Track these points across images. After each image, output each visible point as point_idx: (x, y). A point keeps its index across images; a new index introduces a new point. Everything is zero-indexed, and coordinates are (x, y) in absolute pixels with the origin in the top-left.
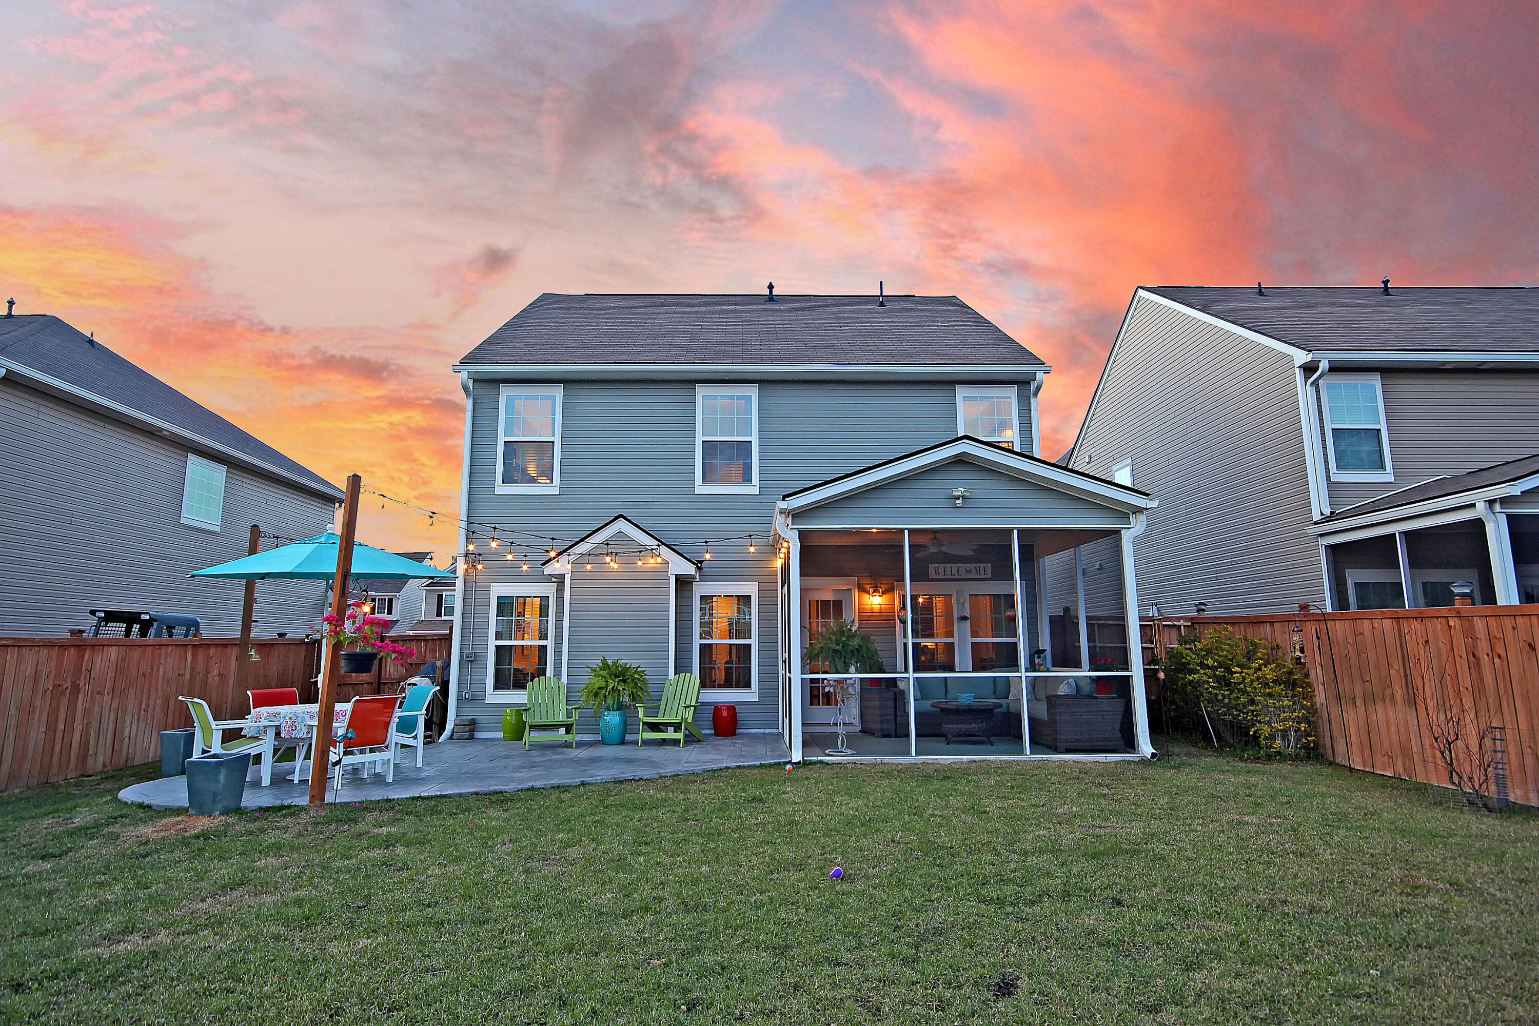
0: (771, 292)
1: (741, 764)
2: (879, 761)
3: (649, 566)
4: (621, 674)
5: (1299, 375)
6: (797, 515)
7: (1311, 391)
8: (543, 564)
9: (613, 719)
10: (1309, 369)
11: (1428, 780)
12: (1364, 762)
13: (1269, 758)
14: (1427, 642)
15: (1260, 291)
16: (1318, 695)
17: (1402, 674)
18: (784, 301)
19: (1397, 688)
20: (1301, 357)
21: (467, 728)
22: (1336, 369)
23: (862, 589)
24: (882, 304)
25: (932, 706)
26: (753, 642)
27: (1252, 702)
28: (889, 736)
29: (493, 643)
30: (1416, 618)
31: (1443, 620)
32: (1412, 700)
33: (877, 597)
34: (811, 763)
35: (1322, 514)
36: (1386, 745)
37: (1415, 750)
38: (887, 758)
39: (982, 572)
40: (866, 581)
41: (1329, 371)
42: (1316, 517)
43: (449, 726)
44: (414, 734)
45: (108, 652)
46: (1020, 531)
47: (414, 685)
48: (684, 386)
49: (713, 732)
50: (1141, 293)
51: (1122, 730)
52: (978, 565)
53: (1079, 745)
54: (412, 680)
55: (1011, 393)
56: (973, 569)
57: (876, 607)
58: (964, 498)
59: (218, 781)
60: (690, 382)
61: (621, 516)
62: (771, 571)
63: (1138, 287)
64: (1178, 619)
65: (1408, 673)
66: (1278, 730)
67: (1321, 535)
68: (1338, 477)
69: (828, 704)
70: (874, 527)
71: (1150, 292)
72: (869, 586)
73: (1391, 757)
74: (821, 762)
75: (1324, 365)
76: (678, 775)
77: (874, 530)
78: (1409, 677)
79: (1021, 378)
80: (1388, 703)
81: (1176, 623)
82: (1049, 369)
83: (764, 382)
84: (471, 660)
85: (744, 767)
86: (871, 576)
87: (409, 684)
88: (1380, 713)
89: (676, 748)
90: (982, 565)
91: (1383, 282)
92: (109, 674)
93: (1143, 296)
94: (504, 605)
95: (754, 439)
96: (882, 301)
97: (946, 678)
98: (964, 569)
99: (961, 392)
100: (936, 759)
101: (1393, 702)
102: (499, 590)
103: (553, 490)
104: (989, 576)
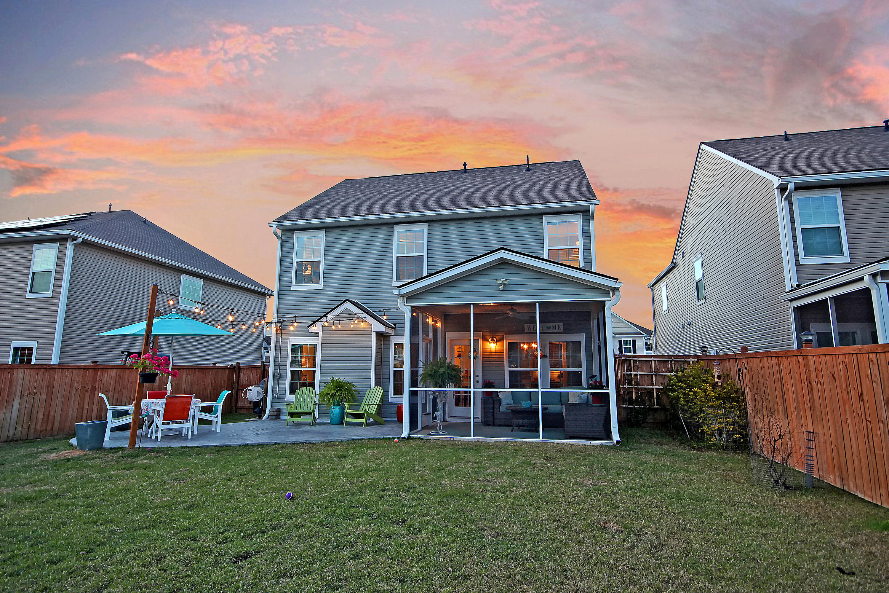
0: (465, 167)
1: (372, 437)
2: (452, 439)
3: (362, 327)
4: (339, 386)
5: (777, 194)
6: (409, 297)
7: (785, 204)
8: (308, 327)
9: (335, 410)
10: (782, 189)
13: (709, 447)
14: (790, 372)
15: (786, 137)
17: (781, 394)
18: (472, 172)
20: (776, 181)
21: (275, 413)
22: (799, 188)
23: (485, 339)
24: (528, 169)
25: (506, 409)
27: (702, 411)
28: (489, 425)
29: (289, 369)
30: (785, 356)
31: (796, 358)
32: (786, 412)
33: (492, 344)
34: (413, 438)
35: (792, 287)
38: (457, 438)
39: (557, 328)
40: (487, 334)
41: (795, 190)
42: (788, 288)
43: (268, 412)
44: (216, 415)
45: (111, 372)
46: (540, 303)
47: (251, 390)
48: (386, 227)
49: (397, 419)
50: (703, 146)
51: (605, 426)
52: (554, 324)
53: (578, 434)
54: (250, 388)
55: (578, 218)
56: (552, 327)
57: (493, 349)
58: (505, 285)
59: (87, 434)
60: (390, 224)
61: (347, 300)
63: (701, 143)
64: (688, 357)
65: (784, 394)
66: (715, 430)
67: (791, 301)
68: (804, 261)
69: (465, 406)
70: (492, 302)
71: (708, 145)
72: (489, 337)
74: (419, 438)
75: (791, 186)
76: (332, 441)
77: (492, 304)
78: (784, 397)
79: (583, 209)
80: (776, 413)
81: (687, 360)
82: (598, 202)
83: (430, 221)
84: (279, 377)
85: (373, 439)
86: (490, 331)
87: (249, 390)
89: (361, 427)
90: (557, 324)
92: (112, 382)
93: (704, 148)
94: (295, 349)
95: (425, 254)
96: (528, 167)
97: (530, 392)
98: (545, 326)
99: (546, 220)
100: (486, 439)
101: (779, 413)
102: (292, 341)
103: (320, 287)
104: (562, 331)
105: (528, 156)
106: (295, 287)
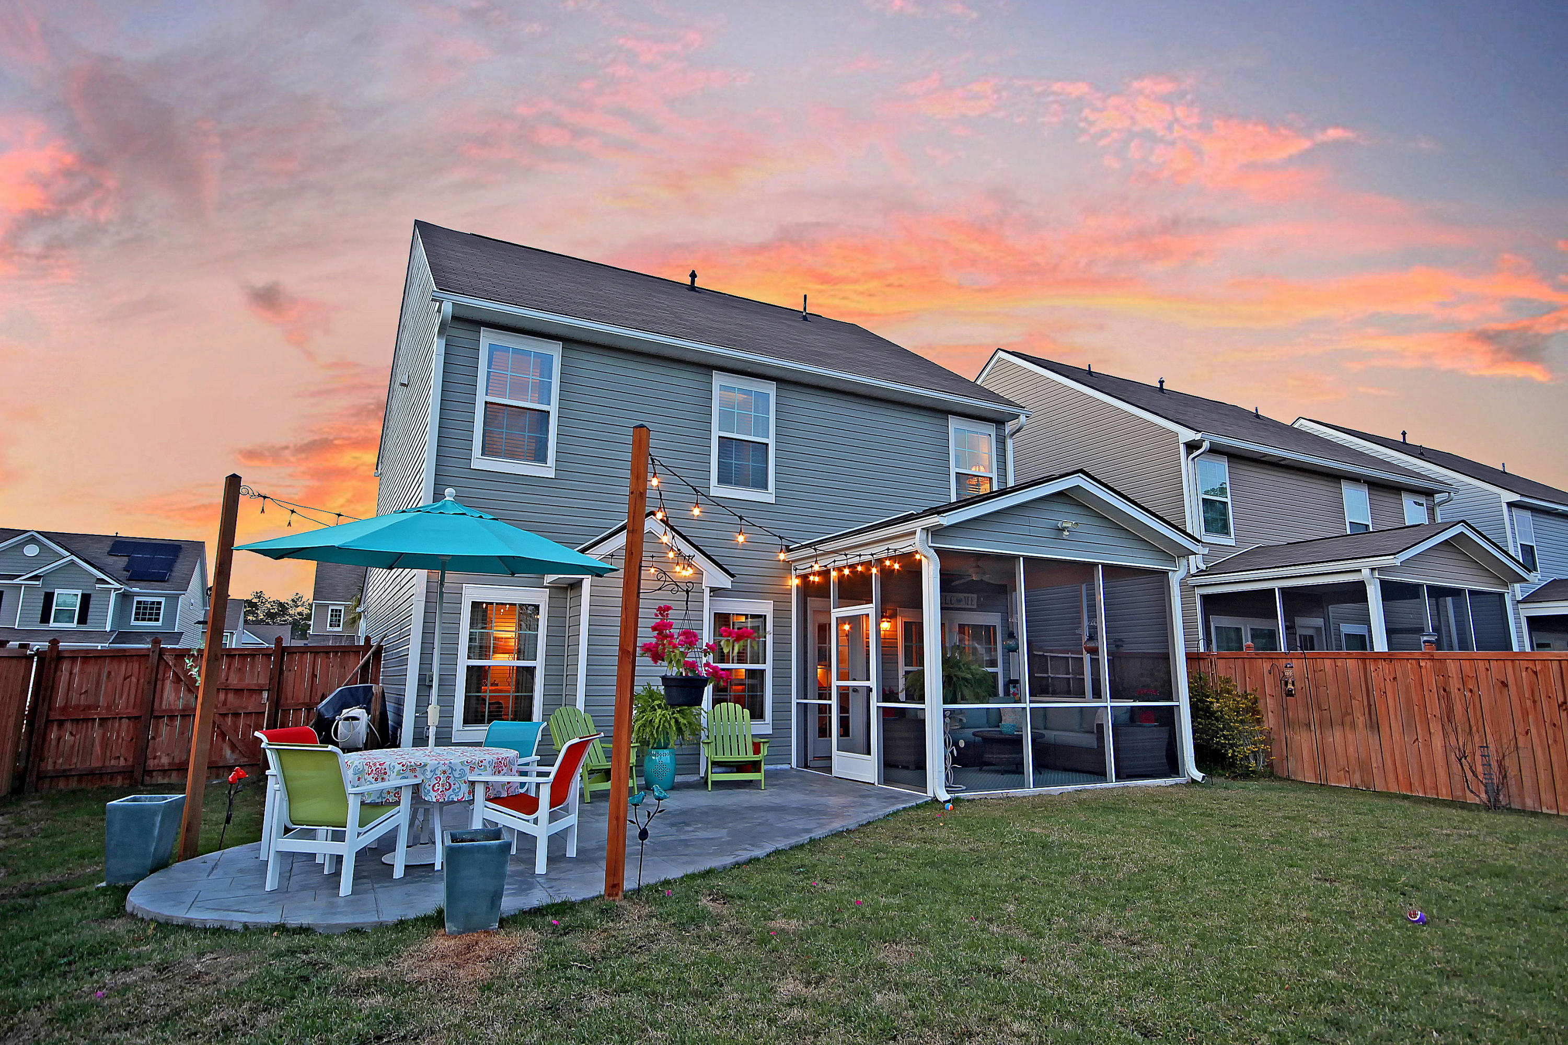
0: (693, 282)
2: (1005, 795)
5: (1182, 449)
6: (935, 531)
7: (1191, 466)
10: (1191, 447)
11: (1388, 789)
12: (1313, 775)
13: (1244, 776)
14: (1395, 679)
16: (1266, 722)
17: (1366, 703)
18: (706, 294)
19: (1359, 715)
20: (1187, 435)
24: (806, 319)
26: (768, 667)
29: (463, 662)
31: (1414, 662)
32: (1374, 725)
33: (886, 622)
35: (1198, 568)
36: (1343, 762)
37: (1374, 765)
38: (1010, 792)
42: (1193, 570)
46: (1104, 566)
48: (700, 370)
51: (1167, 756)
52: (966, 595)
55: (991, 431)
56: (963, 599)
58: (1068, 530)
60: (705, 367)
62: (783, 589)
65: (1372, 703)
67: (1199, 586)
68: (1206, 538)
73: (1349, 772)
75: (1206, 445)
78: (1373, 707)
79: (1002, 418)
80: (1347, 728)
83: (784, 381)
88: (1335, 737)
91: (1160, 382)
93: (1003, 357)
94: (478, 610)
95: (771, 442)
96: (806, 316)
99: (953, 423)
100: (1049, 790)
101: (1353, 725)
102: (473, 593)
103: (547, 470)
104: (975, 607)
105: (805, 296)
106: (479, 462)
